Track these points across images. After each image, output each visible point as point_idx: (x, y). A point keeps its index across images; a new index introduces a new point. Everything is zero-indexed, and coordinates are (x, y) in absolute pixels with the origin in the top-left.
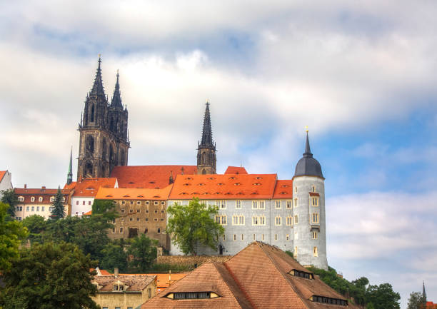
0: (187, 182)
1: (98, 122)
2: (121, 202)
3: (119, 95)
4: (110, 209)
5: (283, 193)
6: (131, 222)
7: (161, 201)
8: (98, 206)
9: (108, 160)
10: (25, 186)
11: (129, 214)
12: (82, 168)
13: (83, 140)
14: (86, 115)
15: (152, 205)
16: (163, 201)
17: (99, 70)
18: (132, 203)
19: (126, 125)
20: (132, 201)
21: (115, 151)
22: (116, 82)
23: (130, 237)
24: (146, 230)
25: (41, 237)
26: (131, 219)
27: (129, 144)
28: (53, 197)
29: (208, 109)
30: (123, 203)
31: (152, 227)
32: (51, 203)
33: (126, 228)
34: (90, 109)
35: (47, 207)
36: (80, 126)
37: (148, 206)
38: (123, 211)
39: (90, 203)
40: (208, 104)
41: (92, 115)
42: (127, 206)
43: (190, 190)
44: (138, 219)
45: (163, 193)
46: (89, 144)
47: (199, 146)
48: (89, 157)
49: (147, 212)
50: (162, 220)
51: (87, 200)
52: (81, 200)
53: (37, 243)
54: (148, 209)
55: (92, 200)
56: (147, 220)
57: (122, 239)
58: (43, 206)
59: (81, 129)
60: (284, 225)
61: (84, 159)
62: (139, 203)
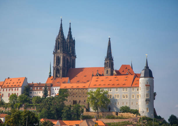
0: (97, 79)
1: (61, 49)
2: (70, 90)
3: (71, 33)
4: (66, 93)
5: (136, 84)
6: (74, 98)
7: (85, 89)
8: (61, 91)
9: (66, 66)
10: (33, 82)
11: (73, 95)
12: (55, 71)
13: (55, 58)
14: (56, 47)
15: (82, 91)
16: (86, 89)
17: (61, 24)
18: (74, 90)
19: (74, 47)
20: (74, 89)
21: (69, 61)
22: (69, 27)
23: (73, 104)
24: (80, 101)
25: (39, 105)
26: (74, 97)
27: (76, 56)
28: (43, 87)
29: (110, 41)
30: (71, 90)
31: (82, 100)
32: (42, 90)
33: (72, 101)
34: (57, 44)
35: (41, 92)
36: (54, 52)
37: (80, 91)
38: (71, 93)
39: (58, 89)
40: (110, 39)
41: (59, 47)
42: (72, 91)
43: (98, 83)
44: (76, 97)
45: (87, 85)
46: (58, 60)
47: (105, 59)
48: (58, 66)
49: (80, 93)
50: (86, 97)
51: (57, 88)
52: (54, 88)
53: (39, 108)
54: (80, 92)
55: (59, 88)
56: (80, 97)
57: (70, 105)
58: (40, 91)
59: (54, 53)
60: (135, 99)
61: (56, 67)
62: (77, 90)
